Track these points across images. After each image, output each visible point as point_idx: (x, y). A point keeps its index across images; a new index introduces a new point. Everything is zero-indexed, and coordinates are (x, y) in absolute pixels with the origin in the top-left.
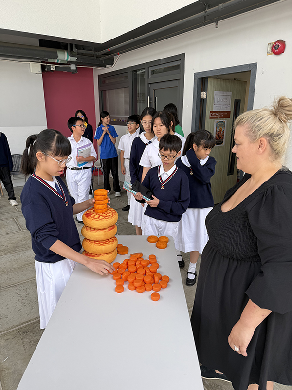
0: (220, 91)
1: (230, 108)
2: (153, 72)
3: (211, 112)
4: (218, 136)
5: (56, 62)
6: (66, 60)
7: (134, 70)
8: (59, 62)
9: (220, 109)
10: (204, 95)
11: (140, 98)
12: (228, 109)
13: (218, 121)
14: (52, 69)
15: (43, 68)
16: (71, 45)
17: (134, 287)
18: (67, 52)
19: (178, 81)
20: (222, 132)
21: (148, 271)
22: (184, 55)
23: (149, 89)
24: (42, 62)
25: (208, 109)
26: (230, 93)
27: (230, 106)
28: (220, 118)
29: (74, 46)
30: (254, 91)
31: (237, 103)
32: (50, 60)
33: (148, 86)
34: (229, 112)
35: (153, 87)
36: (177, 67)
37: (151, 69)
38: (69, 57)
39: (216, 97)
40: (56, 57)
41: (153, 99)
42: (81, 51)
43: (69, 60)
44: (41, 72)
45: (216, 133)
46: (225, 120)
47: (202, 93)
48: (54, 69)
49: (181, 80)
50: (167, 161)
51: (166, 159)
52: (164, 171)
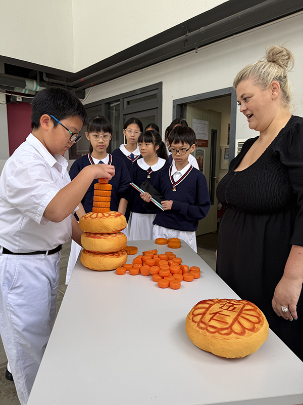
0: (198, 119)
2: (128, 103)
5: (23, 92)
6: (34, 90)
7: (108, 102)
8: (26, 93)
9: (199, 137)
12: (206, 138)
13: (197, 149)
14: (18, 100)
15: (8, 98)
16: (41, 74)
17: (160, 278)
18: (36, 82)
19: (155, 110)
20: (201, 161)
21: (171, 262)
22: (161, 83)
23: (124, 120)
24: (7, 92)
26: (207, 123)
27: (207, 135)
28: (199, 146)
29: (44, 75)
30: (236, 113)
31: (214, 132)
32: (17, 90)
34: (207, 141)
36: (154, 96)
37: (126, 100)
38: (38, 87)
39: (195, 125)
40: (24, 86)
42: (52, 80)
43: (37, 90)
44: (5, 102)
46: (204, 149)
48: (21, 100)
49: (158, 108)
50: (179, 156)
51: (178, 154)
52: (176, 171)
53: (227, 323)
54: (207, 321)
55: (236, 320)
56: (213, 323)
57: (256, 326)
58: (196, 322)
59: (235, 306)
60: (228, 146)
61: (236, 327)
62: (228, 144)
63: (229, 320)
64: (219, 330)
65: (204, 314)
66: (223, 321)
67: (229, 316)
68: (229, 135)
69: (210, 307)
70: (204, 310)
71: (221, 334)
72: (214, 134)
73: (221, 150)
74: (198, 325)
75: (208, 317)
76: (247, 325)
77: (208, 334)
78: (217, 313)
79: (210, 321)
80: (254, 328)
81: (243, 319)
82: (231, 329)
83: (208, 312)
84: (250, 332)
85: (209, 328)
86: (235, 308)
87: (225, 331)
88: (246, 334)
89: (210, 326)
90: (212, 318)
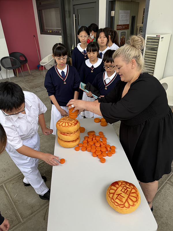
0: (123, 10)
1: (128, 22)
3: (118, 25)
4: (122, 42)
9: (123, 23)
10: (113, 13)
11: (67, 15)
12: (128, 23)
13: (122, 31)
17: (96, 155)
19: (94, 3)
20: (124, 39)
21: (102, 144)
23: (74, 9)
25: (116, 23)
26: (129, 11)
27: (129, 20)
28: (123, 29)
30: (148, 11)
31: (133, 18)
33: (73, 7)
34: (128, 25)
35: (76, 7)
39: (121, 15)
41: (77, 16)
45: (121, 40)
46: (126, 31)
47: (112, 12)
49: (97, 2)
50: (109, 70)
51: (108, 69)
52: (107, 77)
53: (123, 202)
54: (115, 199)
55: (127, 200)
56: (117, 201)
57: (135, 203)
58: (110, 198)
59: (128, 189)
60: (142, 25)
61: (126, 204)
62: (142, 23)
63: (124, 200)
64: (119, 205)
65: (114, 194)
66: (121, 200)
67: (124, 197)
68: (143, 17)
69: (117, 190)
70: (114, 191)
71: (120, 207)
72: (133, 19)
73: (137, 29)
74: (111, 200)
75: (115, 196)
76: (131, 203)
77: (114, 205)
78: (119, 195)
79: (116, 199)
80: (134, 204)
81: (129, 199)
82: (124, 205)
83: (116, 193)
84: (132, 207)
85: (115, 203)
86: (127, 191)
87: (122, 206)
88: (130, 208)
89: (116, 202)
90: (117, 198)
